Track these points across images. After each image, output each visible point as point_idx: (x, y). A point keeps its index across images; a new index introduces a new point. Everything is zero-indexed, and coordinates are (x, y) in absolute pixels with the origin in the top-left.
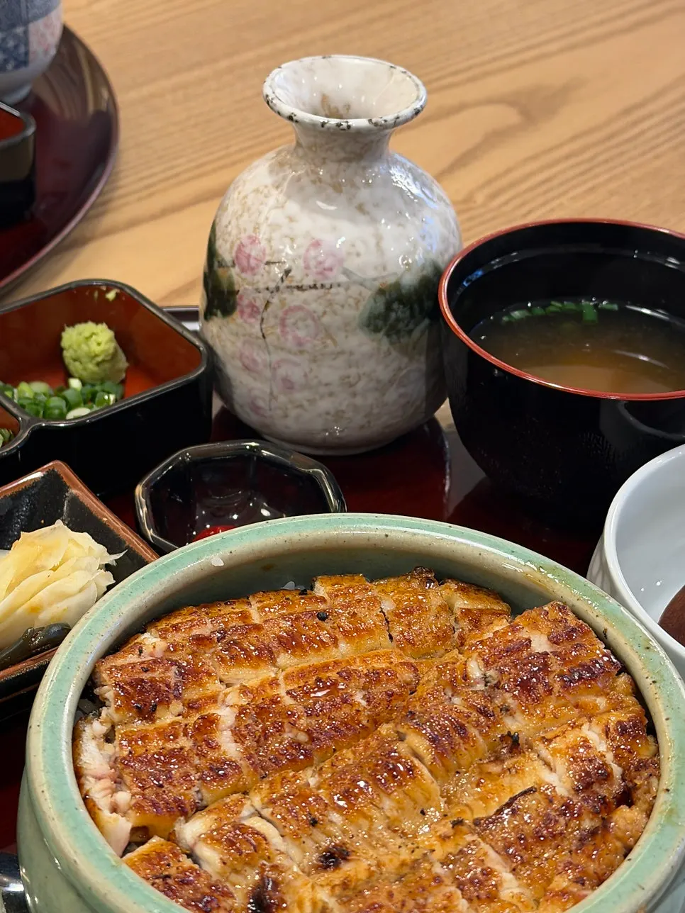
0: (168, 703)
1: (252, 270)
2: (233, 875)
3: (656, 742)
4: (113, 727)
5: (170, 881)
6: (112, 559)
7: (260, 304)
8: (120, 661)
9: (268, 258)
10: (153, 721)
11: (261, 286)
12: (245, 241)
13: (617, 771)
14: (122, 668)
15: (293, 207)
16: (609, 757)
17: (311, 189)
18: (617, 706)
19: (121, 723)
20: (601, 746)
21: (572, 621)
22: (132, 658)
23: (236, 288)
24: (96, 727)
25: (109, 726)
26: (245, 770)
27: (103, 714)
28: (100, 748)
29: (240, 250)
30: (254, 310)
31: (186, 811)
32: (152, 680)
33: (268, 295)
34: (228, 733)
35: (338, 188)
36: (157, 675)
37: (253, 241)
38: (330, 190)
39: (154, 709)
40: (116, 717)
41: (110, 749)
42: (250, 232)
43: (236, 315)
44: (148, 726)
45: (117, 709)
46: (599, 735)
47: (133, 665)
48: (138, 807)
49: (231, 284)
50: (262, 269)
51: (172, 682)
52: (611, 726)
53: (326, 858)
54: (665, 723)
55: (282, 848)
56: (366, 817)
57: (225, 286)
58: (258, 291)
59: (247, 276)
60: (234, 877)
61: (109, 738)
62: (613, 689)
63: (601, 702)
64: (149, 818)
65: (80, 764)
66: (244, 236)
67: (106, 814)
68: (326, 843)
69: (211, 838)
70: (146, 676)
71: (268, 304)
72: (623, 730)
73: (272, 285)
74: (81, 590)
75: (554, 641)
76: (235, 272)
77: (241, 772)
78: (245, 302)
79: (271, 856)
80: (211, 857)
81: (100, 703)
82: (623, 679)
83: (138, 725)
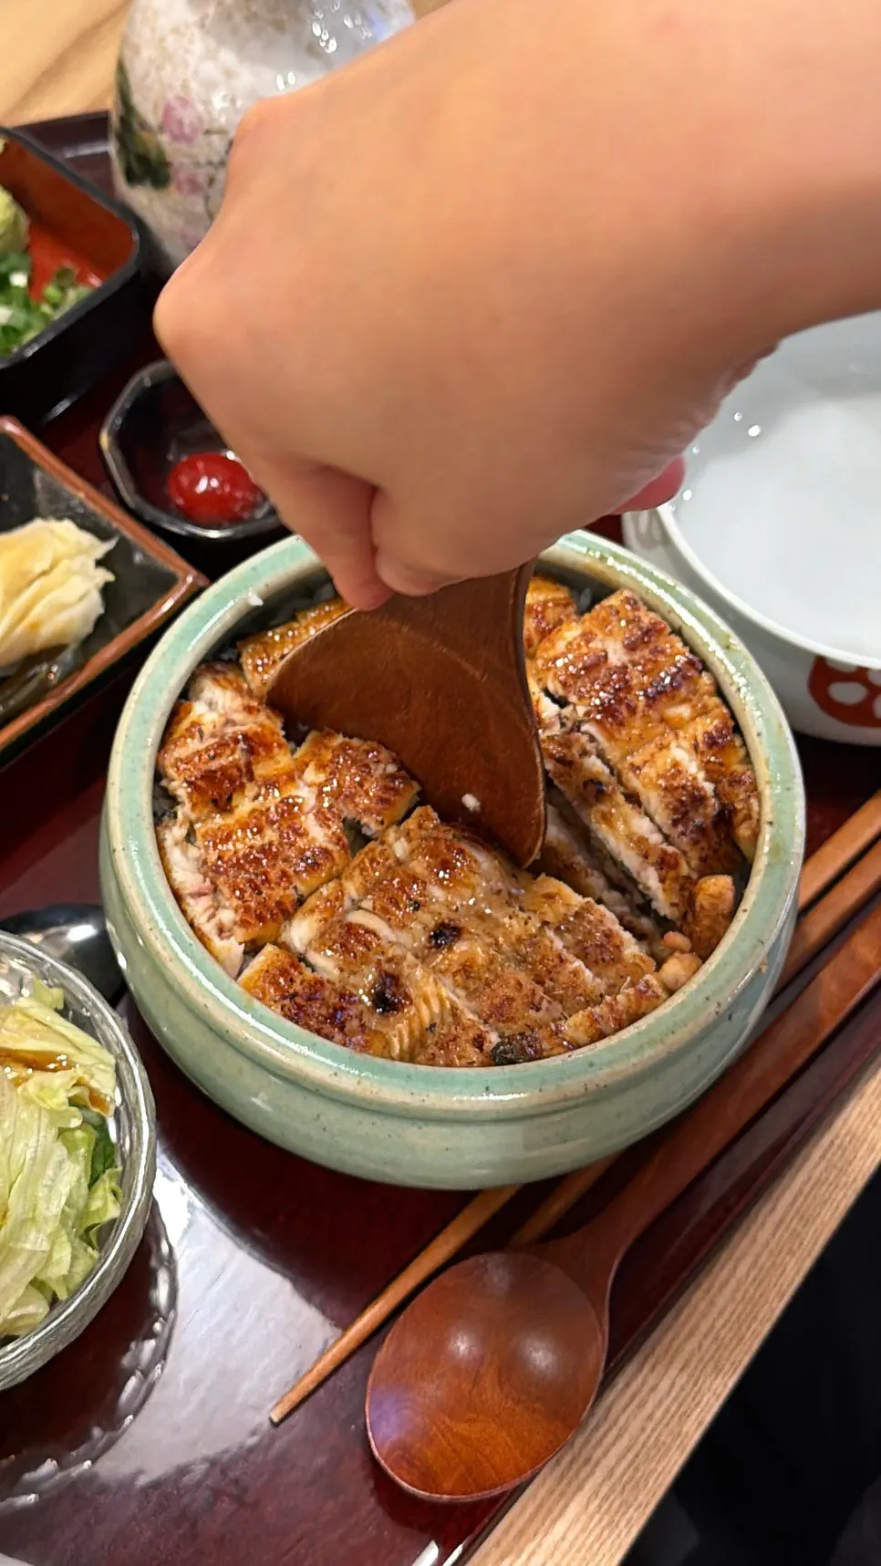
0: (242, 786)
1: (188, 139)
2: (352, 977)
3: (744, 744)
4: (192, 824)
5: (298, 1000)
6: (103, 548)
7: (202, 178)
8: (180, 752)
9: (206, 127)
10: (231, 811)
11: (203, 160)
12: (175, 103)
13: (709, 787)
14: (188, 761)
15: (228, 57)
16: (701, 775)
17: (246, 30)
18: (704, 712)
19: (198, 820)
20: (692, 767)
21: (647, 618)
22: (194, 745)
23: (168, 159)
24: (176, 832)
25: (188, 825)
26: (336, 855)
27: (180, 815)
28: (184, 853)
29: (168, 111)
30: (194, 186)
31: (286, 912)
32: (223, 769)
33: (210, 170)
34: (311, 816)
35: (280, 26)
36: (223, 761)
37: (185, 102)
38: (271, 30)
39: (230, 799)
40: (193, 816)
41: (194, 852)
42: (178, 90)
43: (172, 188)
44: (230, 820)
45: (194, 806)
46: (688, 751)
47: (199, 753)
48: (244, 923)
49: (161, 153)
50: (201, 139)
51: (242, 762)
52: (700, 738)
53: (436, 936)
54: (756, 739)
55: (392, 938)
56: (467, 886)
57: (153, 155)
58: (197, 165)
59: (183, 146)
60: (353, 979)
61: (190, 836)
62: (695, 692)
63: (684, 711)
64: (257, 930)
65: (176, 885)
66: (170, 96)
67: (218, 943)
68: (431, 921)
69: (322, 941)
70: (214, 765)
71: (211, 181)
72: (712, 742)
73: (216, 159)
74: (81, 598)
75: (631, 648)
76: (164, 139)
77: (333, 859)
78: (182, 176)
79: (385, 950)
80: (326, 964)
81: (174, 800)
82: (705, 679)
83: (218, 820)
